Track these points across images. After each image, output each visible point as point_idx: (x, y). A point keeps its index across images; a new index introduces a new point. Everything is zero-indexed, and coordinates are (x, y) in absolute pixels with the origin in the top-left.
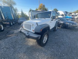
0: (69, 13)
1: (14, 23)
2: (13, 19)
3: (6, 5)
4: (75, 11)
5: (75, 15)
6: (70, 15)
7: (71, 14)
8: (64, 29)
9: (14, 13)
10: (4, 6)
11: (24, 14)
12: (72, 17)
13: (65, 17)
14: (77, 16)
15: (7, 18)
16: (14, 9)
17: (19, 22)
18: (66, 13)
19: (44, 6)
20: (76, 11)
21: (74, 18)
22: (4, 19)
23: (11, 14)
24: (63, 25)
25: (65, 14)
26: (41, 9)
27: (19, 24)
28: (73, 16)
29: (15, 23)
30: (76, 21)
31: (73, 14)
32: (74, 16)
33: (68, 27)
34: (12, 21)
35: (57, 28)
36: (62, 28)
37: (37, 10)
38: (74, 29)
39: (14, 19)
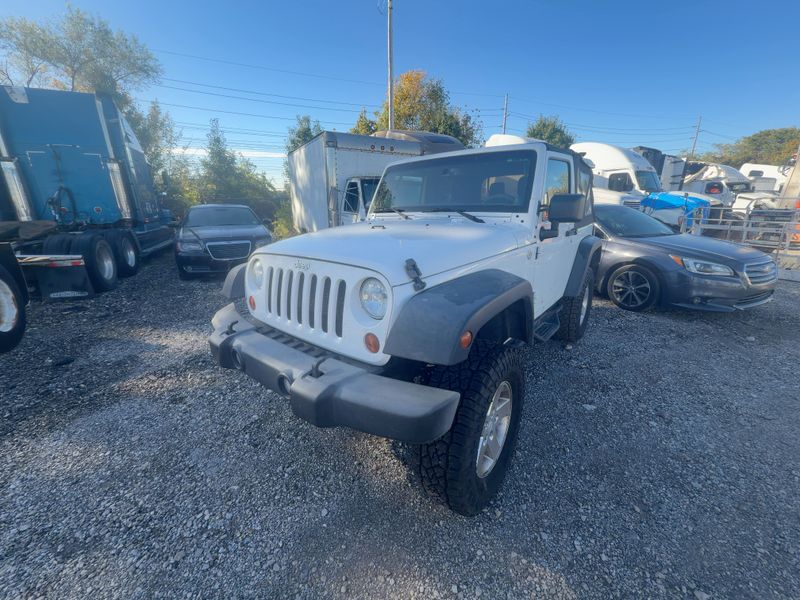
0: (676, 161)
1: (131, 254)
2: (121, 222)
3: (54, 79)
4: (726, 148)
5: (731, 186)
6: (688, 178)
7: (695, 168)
8: (654, 318)
9: (134, 152)
10: (34, 85)
11: (239, 164)
12: (712, 200)
13: (646, 202)
14: (747, 188)
15: (53, 202)
16: (134, 120)
17: (185, 249)
18: (646, 165)
19: (436, 94)
20: (733, 143)
21: (728, 214)
22: (25, 218)
23: (107, 171)
24: (638, 280)
25: (638, 174)
26: (409, 118)
27: (190, 269)
28: (713, 187)
29: (141, 260)
30: (749, 236)
31: (711, 172)
32: (720, 187)
33: (690, 301)
34: (114, 233)
35: (585, 304)
36: (627, 304)
37: (370, 127)
38: (748, 312)
39: (136, 222)
